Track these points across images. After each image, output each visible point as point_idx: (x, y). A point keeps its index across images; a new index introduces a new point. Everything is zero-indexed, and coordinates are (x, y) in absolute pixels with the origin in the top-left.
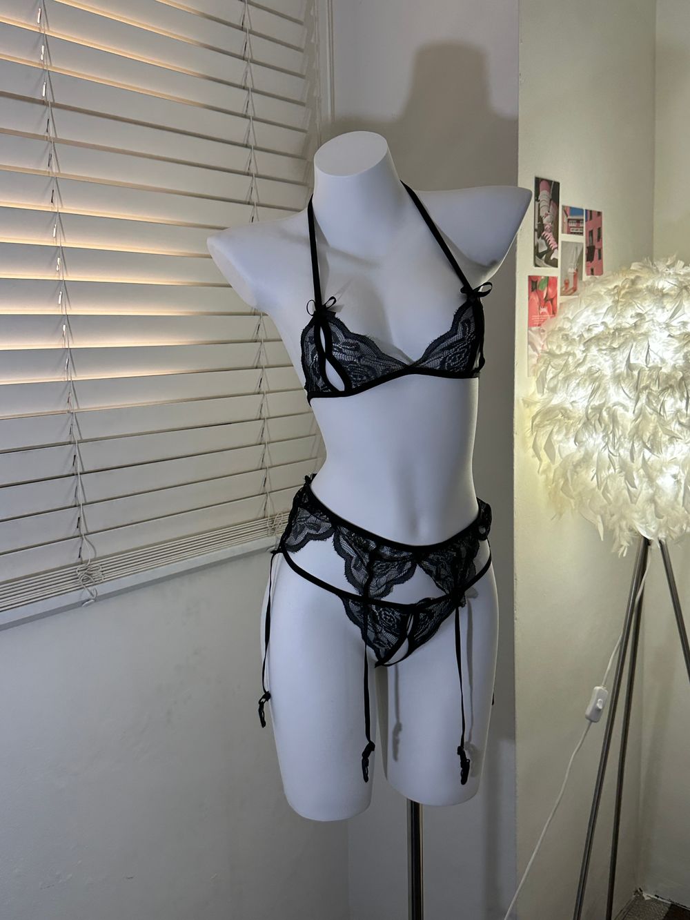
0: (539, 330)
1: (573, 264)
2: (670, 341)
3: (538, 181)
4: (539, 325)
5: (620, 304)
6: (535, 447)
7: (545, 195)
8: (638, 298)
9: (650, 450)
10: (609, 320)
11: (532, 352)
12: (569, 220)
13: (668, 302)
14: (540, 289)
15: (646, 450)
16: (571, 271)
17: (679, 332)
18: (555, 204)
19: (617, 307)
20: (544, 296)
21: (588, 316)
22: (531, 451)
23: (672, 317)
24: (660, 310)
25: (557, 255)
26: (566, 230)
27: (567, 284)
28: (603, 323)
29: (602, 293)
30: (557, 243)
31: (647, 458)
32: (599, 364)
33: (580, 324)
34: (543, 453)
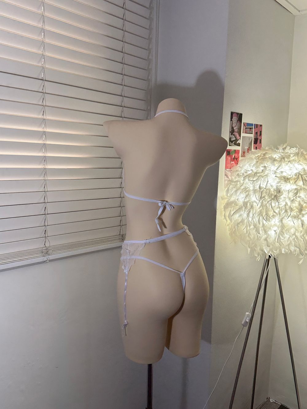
0: (230, 170)
1: (247, 145)
2: (275, 178)
3: (232, 113)
4: (230, 168)
5: (258, 163)
6: (225, 216)
7: (235, 119)
8: (265, 161)
9: (266, 221)
10: (254, 169)
11: (226, 178)
12: (246, 128)
13: (277, 163)
14: (231, 154)
15: (264, 220)
16: (246, 148)
17: (279, 175)
18: (240, 122)
19: (257, 164)
20: (233, 157)
21: (248, 167)
22: (223, 217)
23: (277, 169)
24: (273, 166)
25: (240, 141)
26: (244, 132)
27: (244, 153)
28: (251, 170)
29: (254, 158)
30: (240, 137)
31: (264, 223)
32: (249, 185)
33: (244, 169)
34: (227, 218)
